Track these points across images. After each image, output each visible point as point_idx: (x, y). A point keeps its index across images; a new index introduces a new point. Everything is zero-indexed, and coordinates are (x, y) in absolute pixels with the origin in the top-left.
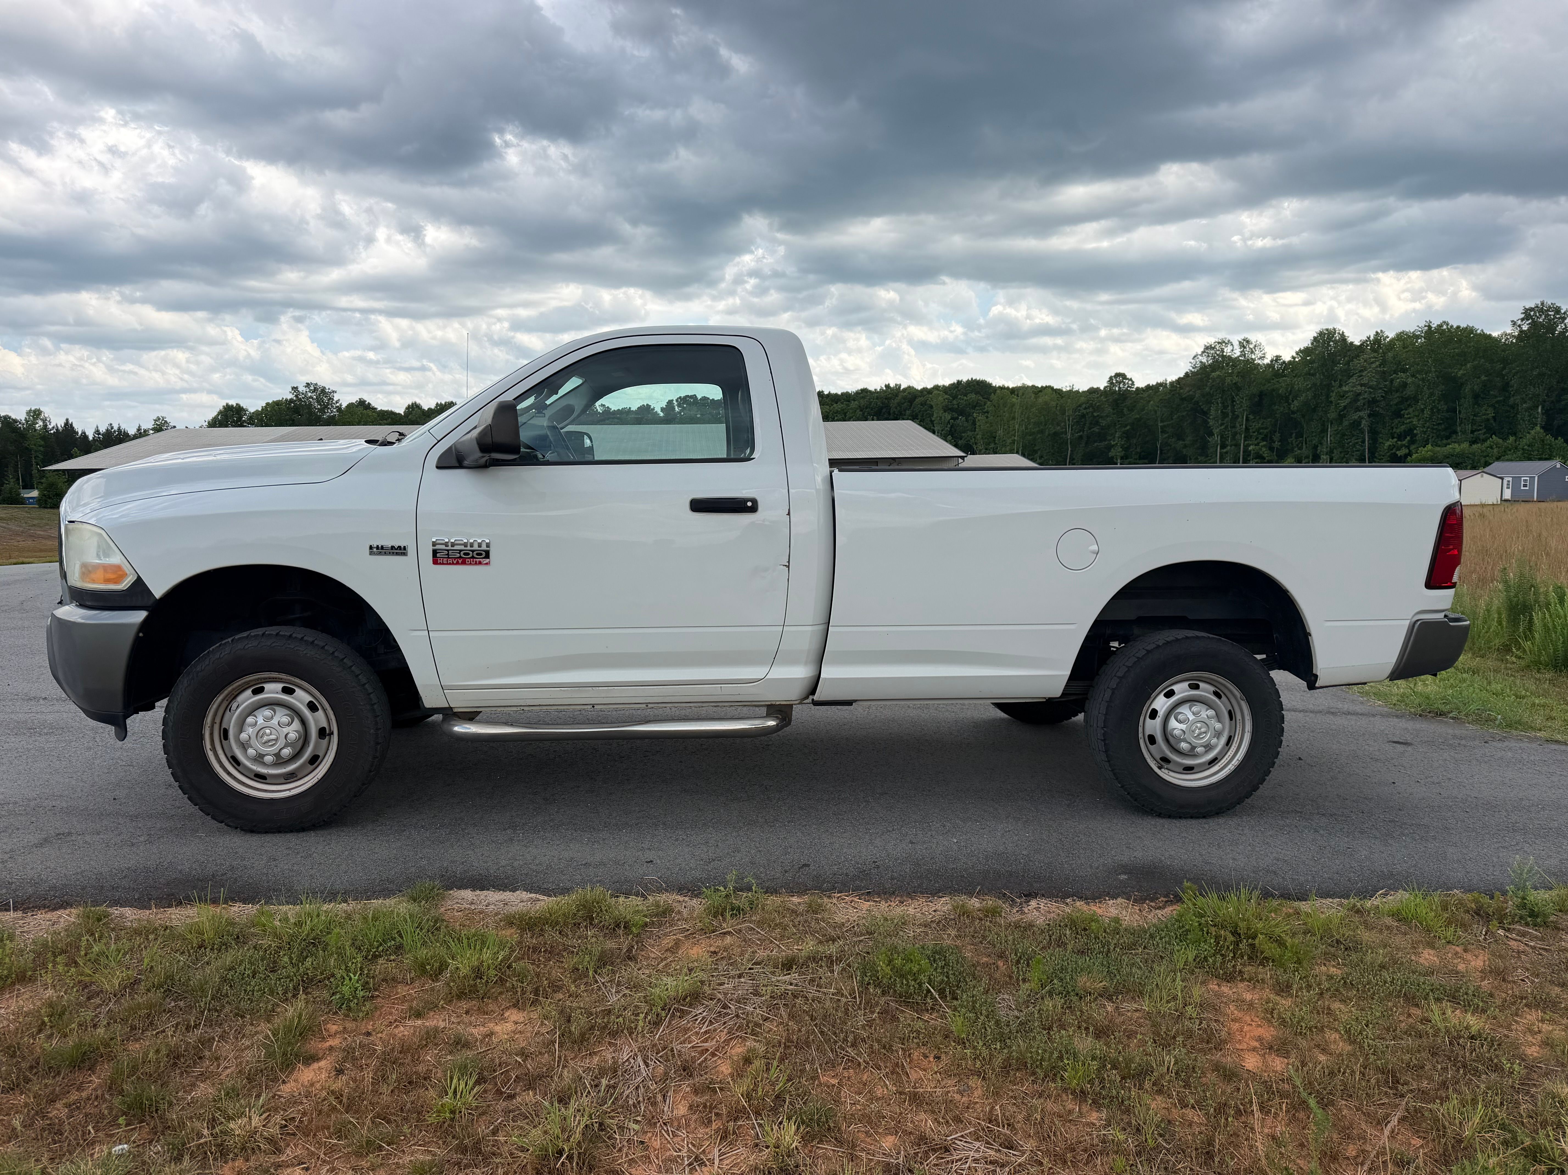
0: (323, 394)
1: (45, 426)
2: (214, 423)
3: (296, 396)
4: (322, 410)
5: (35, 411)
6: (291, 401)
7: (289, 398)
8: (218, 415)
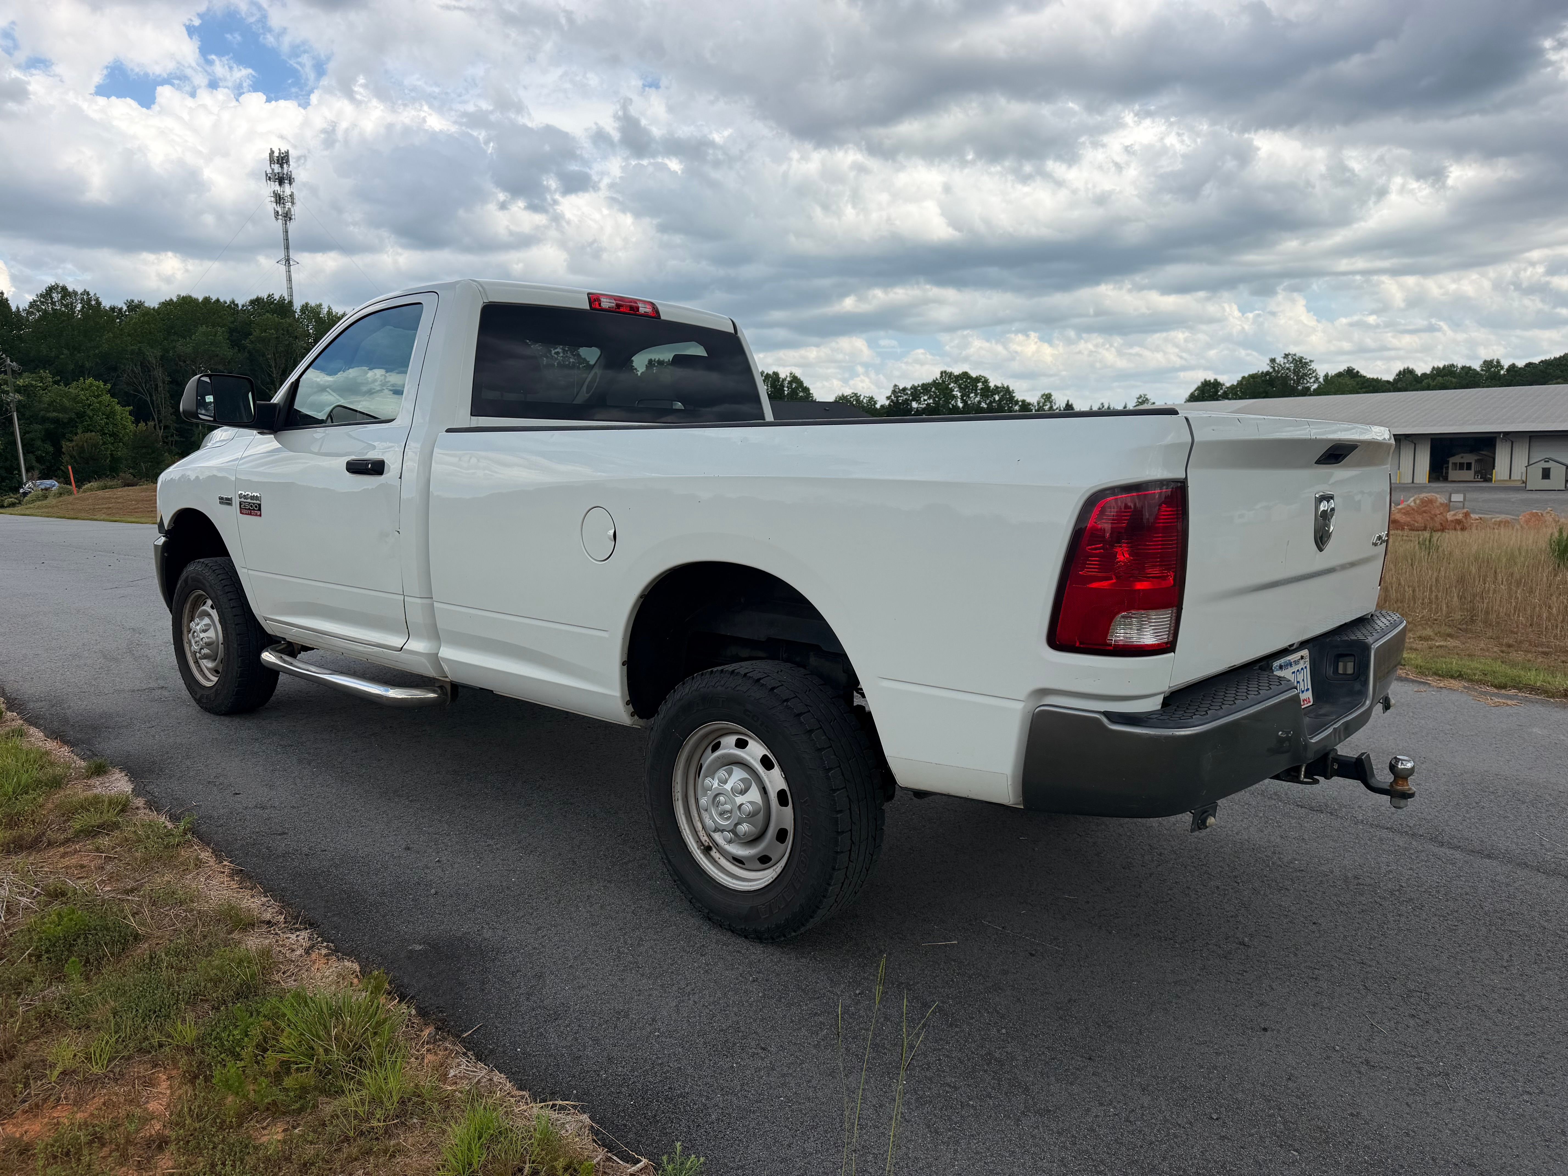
0: (1301, 365)
1: (1051, 407)
2: (1193, 398)
3: (1273, 368)
4: (1298, 382)
5: (1047, 395)
6: (1268, 373)
7: (1265, 371)
8: (1195, 391)
